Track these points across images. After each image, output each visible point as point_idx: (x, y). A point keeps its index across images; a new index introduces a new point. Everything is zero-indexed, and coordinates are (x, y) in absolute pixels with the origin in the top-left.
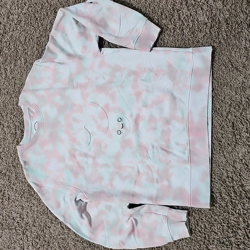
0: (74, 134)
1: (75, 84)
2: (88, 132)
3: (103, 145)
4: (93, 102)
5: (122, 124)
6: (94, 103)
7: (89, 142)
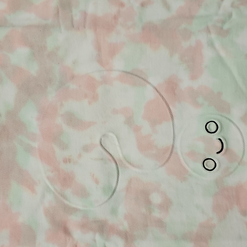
0: (67, 161)
1: (77, 17)
2: (111, 158)
3: (156, 199)
4: (129, 73)
5: (220, 139)
6: (132, 74)
7: (113, 188)
